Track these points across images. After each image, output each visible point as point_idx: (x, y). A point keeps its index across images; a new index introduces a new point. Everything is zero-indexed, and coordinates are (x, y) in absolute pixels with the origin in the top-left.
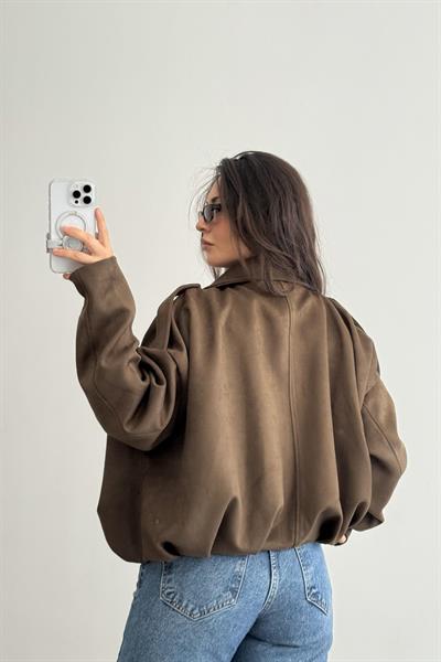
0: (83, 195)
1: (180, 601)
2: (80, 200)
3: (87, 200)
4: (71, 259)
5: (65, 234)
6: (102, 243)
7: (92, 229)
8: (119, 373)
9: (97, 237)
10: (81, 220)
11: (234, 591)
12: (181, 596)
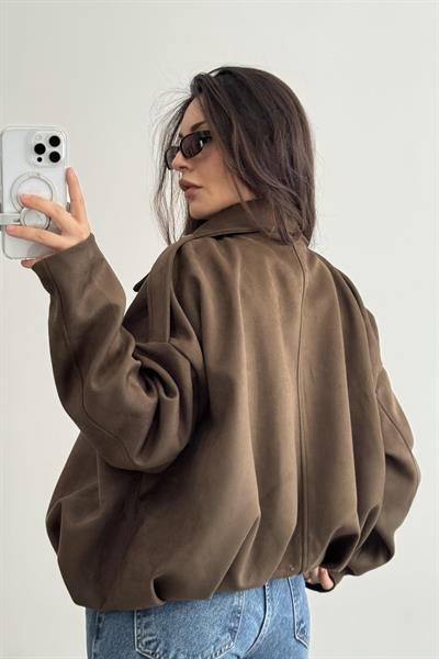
0: (48, 150)
1: (165, 652)
2: (45, 156)
3: (55, 157)
4: (32, 240)
5: (24, 205)
6: (76, 217)
7: (62, 198)
8: (117, 394)
9: (69, 208)
10: (47, 185)
11: (232, 631)
12: (167, 644)
